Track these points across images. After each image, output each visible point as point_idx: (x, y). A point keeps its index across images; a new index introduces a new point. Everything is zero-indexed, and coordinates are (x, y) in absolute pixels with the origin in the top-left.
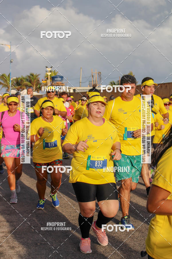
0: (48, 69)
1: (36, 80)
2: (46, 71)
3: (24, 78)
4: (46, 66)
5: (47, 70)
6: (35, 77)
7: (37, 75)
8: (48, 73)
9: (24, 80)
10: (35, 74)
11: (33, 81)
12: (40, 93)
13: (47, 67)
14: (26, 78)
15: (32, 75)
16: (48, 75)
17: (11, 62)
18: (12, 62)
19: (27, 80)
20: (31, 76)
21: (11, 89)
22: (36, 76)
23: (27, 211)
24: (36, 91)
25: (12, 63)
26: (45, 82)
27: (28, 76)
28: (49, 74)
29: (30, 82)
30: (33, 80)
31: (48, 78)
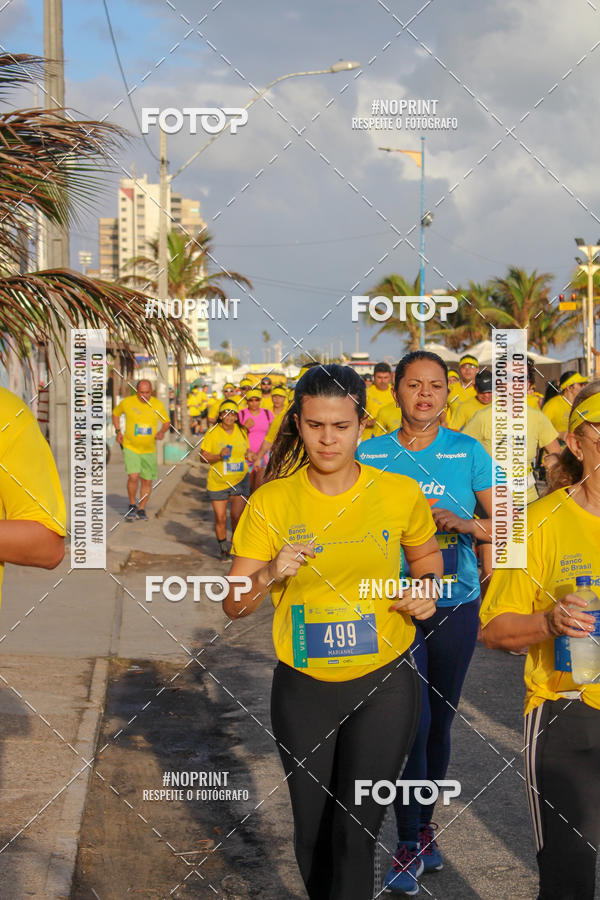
0: (584, 249)
1: (533, 299)
2: (577, 259)
3: (481, 293)
4: (578, 237)
5: (583, 253)
6: (528, 286)
7: (537, 275)
8: (584, 268)
9: (481, 301)
10: (528, 274)
11: (520, 305)
12: (550, 357)
13: (580, 242)
14: (488, 291)
15: (517, 276)
16: (585, 277)
17: (425, 223)
18: (428, 224)
19: (495, 298)
20: (513, 282)
21: (423, 341)
22: (534, 283)
23: (492, 867)
24: (533, 348)
25: (426, 228)
26: (572, 306)
27: (501, 282)
28: (591, 270)
29: (507, 305)
30: (518, 300)
31: (584, 291)
